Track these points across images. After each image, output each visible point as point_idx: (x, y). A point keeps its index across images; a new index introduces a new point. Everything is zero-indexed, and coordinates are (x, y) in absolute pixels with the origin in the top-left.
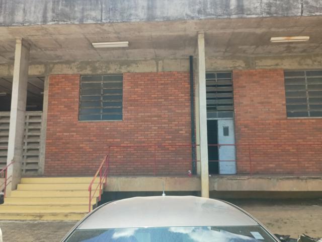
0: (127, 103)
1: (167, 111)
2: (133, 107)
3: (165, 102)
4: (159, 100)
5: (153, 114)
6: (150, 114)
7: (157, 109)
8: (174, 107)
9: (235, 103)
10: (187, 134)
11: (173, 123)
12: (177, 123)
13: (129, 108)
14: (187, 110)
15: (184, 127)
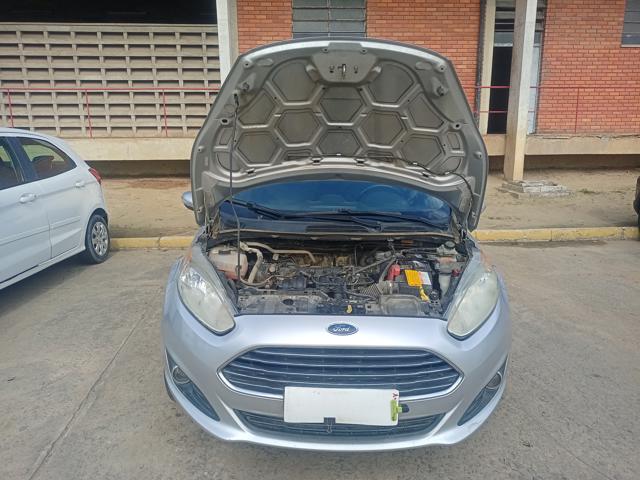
0: (373, 13)
1: (439, 30)
2: (385, 22)
3: (437, 14)
4: (428, 9)
5: (416, 34)
6: (411, 34)
7: (423, 26)
8: (451, 22)
9: (548, 18)
10: (469, 70)
11: (449, 50)
12: (455, 51)
13: (377, 22)
14: (473, 28)
15: (465, 58)
